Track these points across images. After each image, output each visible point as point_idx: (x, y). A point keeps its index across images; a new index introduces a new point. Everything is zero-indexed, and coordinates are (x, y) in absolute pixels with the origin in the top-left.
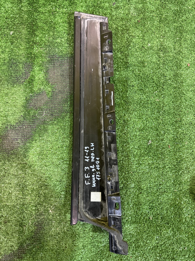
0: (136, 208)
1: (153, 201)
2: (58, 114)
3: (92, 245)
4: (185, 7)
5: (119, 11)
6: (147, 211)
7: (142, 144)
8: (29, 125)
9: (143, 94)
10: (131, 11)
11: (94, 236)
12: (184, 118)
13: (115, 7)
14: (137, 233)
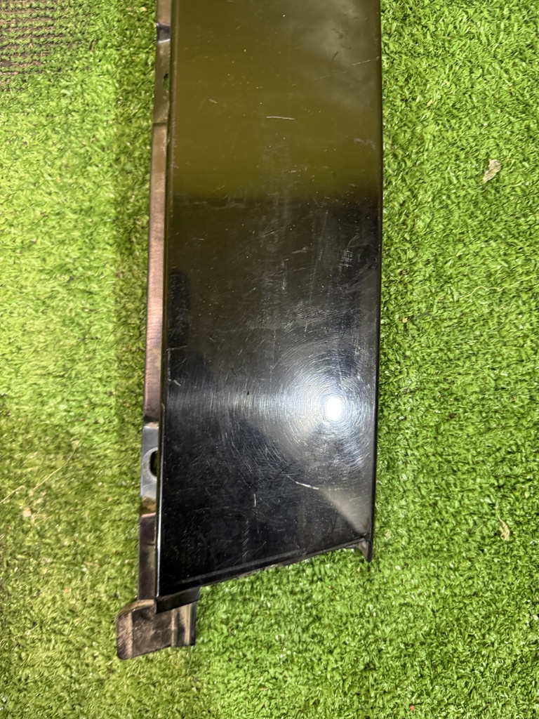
0: (432, 487)
1: (512, 452)
3: (232, 656)
6: (487, 500)
11: (237, 617)
14: (437, 601)
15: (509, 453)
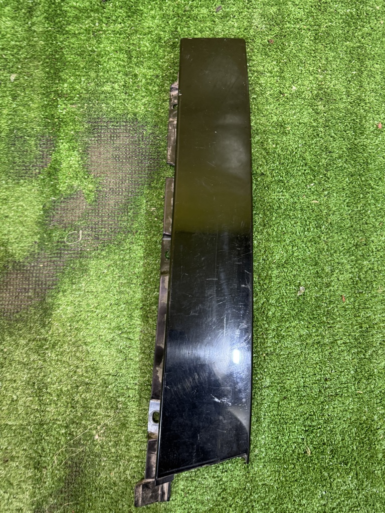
0: (276, 430)
1: (312, 415)
2: (110, 236)
3: (185, 507)
4: (368, 7)
5: (230, 22)
6: (301, 437)
7: (285, 294)
8: (50, 261)
9: (284, 191)
10: (254, 21)
11: (188, 488)
12: (373, 238)
13: (221, 14)
14: (279, 483)
15: (310, 415)
